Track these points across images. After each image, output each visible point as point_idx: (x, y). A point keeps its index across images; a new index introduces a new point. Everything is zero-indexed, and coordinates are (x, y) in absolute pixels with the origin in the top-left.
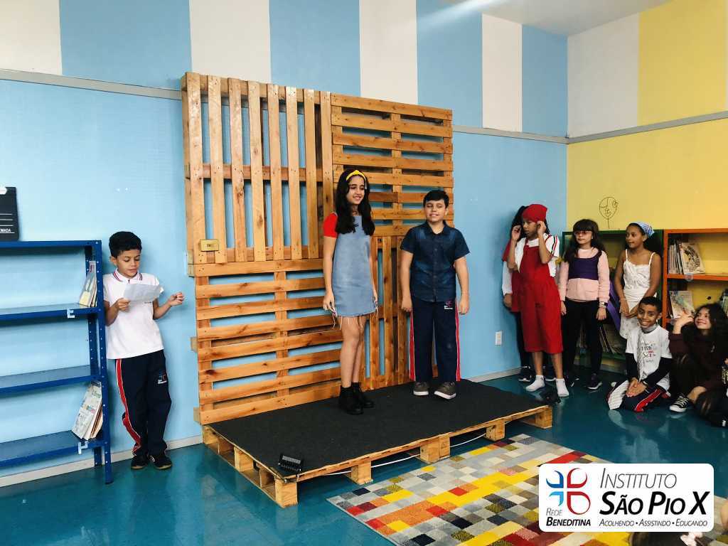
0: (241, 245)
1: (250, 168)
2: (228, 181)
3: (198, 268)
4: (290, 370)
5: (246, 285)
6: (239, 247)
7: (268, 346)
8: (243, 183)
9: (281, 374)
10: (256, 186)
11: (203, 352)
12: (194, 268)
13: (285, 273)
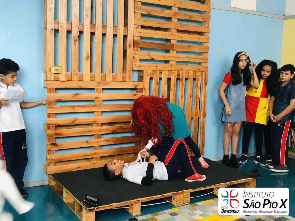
0: (76, 71)
1: (83, 24)
2: (69, 32)
3: (49, 82)
4: (102, 146)
5: (77, 94)
6: (74, 72)
7: (89, 131)
8: (78, 34)
9: (96, 148)
10: (86, 36)
11: (50, 132)
12: (47, 82)
13: (101, 89)
